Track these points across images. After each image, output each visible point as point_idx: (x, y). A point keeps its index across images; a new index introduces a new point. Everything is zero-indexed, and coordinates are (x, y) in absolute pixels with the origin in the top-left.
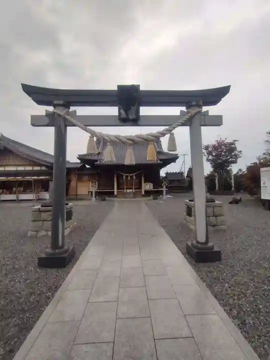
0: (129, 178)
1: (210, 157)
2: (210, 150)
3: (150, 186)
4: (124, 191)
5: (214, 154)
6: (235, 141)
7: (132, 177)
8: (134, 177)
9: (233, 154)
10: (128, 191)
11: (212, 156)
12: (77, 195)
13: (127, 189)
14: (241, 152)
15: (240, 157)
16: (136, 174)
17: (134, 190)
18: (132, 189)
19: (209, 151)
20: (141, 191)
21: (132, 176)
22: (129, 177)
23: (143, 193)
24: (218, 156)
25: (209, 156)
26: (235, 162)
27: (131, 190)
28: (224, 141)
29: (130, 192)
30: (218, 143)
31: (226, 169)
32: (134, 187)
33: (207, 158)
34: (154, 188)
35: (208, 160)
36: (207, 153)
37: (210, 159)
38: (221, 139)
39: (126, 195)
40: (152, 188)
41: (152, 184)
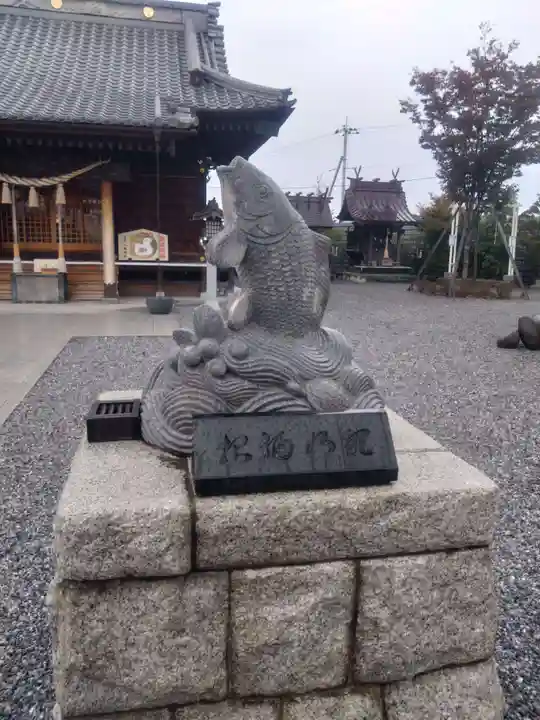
0: (33, 200)
1: (439, 130)
2: (441, 93)
3: (154, 244)
5: (455, 115)
7: (47, 193)
8: (60, 198)
10: (39, 264)
11: (448, 122)
13: (27, 255)
16: (66, 178)
17: (61, 263)
18: (54, 255)
19: (436, 98)
20: (100, 271)
21: (51, 190)
22: (33, 194)
23: (110, 278)
25: (432, 125)
27: (51, 263)
28: (504, 57)
29: (44, 273)
30: (479, 63)
31: (497, 185)
32: (64, 247)
33: (424, 131)
34: (172, 259)
35: (427, 140)
36: (427, 108)
37: (439, 137)
38: (492, 42)
39: (22, 289)
40: (167, 259)
41: (166, 237)
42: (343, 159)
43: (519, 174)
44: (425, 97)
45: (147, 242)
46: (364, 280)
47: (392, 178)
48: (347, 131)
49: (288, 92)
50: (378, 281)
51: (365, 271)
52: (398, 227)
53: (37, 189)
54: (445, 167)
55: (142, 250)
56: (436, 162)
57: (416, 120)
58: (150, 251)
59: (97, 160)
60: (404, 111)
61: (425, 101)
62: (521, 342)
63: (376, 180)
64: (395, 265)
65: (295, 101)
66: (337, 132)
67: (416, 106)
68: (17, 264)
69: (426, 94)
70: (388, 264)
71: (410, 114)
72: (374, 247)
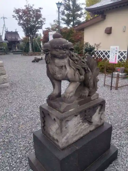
2: (21, 14)
5: (24, 19)
6: (40, 8)
9: (39, 20)
14: (44, 19)
15: (44, 24)
24: (28, 21)
25: (20, 20)
26: (40, 28)
28: (32, 7)
30: (27, 8)
31: (35, 33)
33: (19, 22)
35: (20, 24)
36: (18, 17)
37: (22, 23)
38: (29, 4)
42: (4, 25)
43: (38, 31)
44: (17, 15)
46: (13, 54)
47: (15, 31)
48: (4, 18)
51: (12, 52)
52: (18, 42)
54: (24, 30)
56: (22, 28)
57: (17, 19)
60: (13, 17)
61: (17, 16)
62: (35, 61)
63: (12, 31)
64: (19, 50)
66: (1, 18)
67: (16, 16)
69: (17, 14)
70: (18, 50)
71: (15, 18)
72: (14, 47)
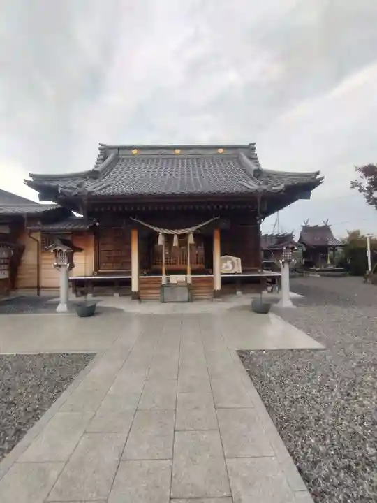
0: (175, 243)
3: (233, 263)
4: (160, 280)
8: (191, 240)
10: (175, 279)
12: (39, 288)
13: (169, 272)
16: (194, 228)
17: (189, 276)
18: (185, 272)
20: (211, 281)
21: (185, 235)
22: (176, 238)
23: (218, 286)
27: (181, 277)
29: (179, 284)
32: (191, 267)
34: (244, 271)
39: (167, 293)
40: (241, 272)
41: (239, 259)
44: (370, 178)
45: (229, 263)
47: (324, 225)
49: (317, 173)
50: (328, 276)
51: (319, 271)
53: (178, 235)
55: (227, 267)
58: (231, 267)
59: (212, 218)
60: (353, 187)
63: (316, 226)
64: (334, 267)
65: (323, 178)
68: (164, 277)
71: (357, 188)
72: (322, 259)
